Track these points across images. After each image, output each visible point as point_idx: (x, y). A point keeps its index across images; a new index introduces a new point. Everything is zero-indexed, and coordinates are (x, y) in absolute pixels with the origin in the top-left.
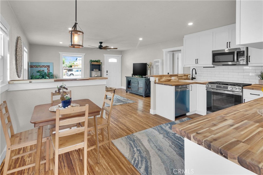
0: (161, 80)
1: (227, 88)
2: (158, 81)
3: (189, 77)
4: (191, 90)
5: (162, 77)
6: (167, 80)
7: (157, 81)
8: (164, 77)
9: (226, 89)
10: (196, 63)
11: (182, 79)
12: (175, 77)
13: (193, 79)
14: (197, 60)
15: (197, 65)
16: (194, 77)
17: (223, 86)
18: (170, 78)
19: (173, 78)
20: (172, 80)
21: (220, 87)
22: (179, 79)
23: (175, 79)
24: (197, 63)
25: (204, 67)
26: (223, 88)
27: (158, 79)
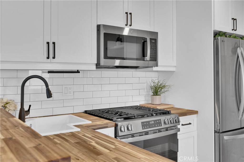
9: (160, 126)
17: (154, 121)
21: (149, 125)
24: (51, 55)
26: (155, 126)
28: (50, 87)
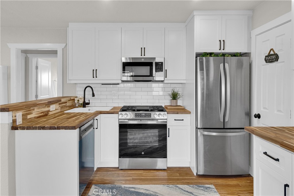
0: (29, 117)
1: (150, 115)
2: (23, 119)
3: (76, 101)
4: (96, 128)
5: (32, 108)
6: (42, 113)
7: (19, 121)
8: (36, 108)
9: (149, 117)
10: (93, 77)
11: (67, 107)
12: (56, 104)
13: (86, 106)
14: (95, 71)
15: (95, 81)
16: (87, 101)
17: (145, 114)
18: (46, 109)
19: (53, 108)
20: (50, 113)
21: (140, 115)
22: (62, 108)
23: (56, 110)
24: (95, 76)
25: (102, 84)
26: (145, 117)
27: (23, 115)
28: (94, 92)
